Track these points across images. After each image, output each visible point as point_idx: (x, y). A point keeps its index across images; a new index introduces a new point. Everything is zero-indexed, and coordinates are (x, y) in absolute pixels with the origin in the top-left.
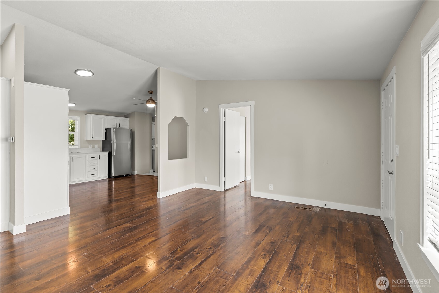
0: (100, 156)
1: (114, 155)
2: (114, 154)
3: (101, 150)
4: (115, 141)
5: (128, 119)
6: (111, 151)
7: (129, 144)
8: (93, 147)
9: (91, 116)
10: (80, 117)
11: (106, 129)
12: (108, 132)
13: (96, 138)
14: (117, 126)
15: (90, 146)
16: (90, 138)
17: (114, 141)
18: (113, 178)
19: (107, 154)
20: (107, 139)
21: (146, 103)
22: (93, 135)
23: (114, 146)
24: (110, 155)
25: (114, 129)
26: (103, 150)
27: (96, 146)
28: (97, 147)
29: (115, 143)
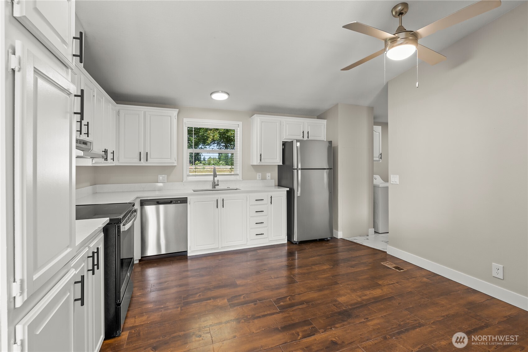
0: (271, 198)
1: (297, 197)
2: (298, 193)
3: (277, 184)
4: (300, 167)
5: (324, 122)
6: (292, 187)
7: (325, 174)
8: (264, 178)
9: (258, 119)
10: (241, 122)
11: (284, 144)
12: (287, 147)
13: (265, 162)
14: (303, 137)
15: (259, 175)
16: (256, 162)
17: (298, 167)
18: (296, 244)
19: (286, 192)
20: (287, 163)
21: (385, 50)
22: (261, 155)
23: (298, 176)
24: (290, 195)
25: (297, 141)
26: (280, 185)
27: (268, 175)
28: (270, 177)
29: (300, 171)
